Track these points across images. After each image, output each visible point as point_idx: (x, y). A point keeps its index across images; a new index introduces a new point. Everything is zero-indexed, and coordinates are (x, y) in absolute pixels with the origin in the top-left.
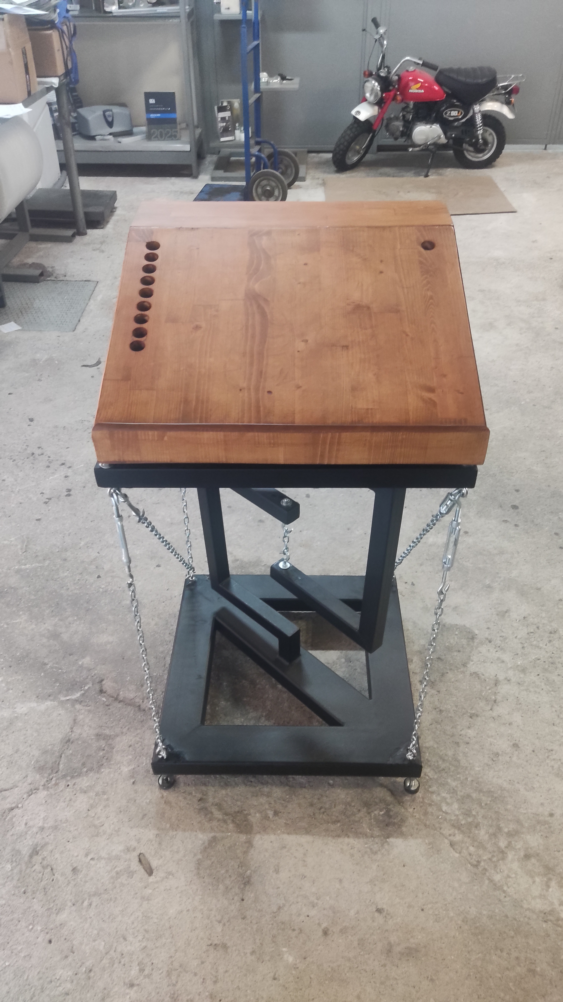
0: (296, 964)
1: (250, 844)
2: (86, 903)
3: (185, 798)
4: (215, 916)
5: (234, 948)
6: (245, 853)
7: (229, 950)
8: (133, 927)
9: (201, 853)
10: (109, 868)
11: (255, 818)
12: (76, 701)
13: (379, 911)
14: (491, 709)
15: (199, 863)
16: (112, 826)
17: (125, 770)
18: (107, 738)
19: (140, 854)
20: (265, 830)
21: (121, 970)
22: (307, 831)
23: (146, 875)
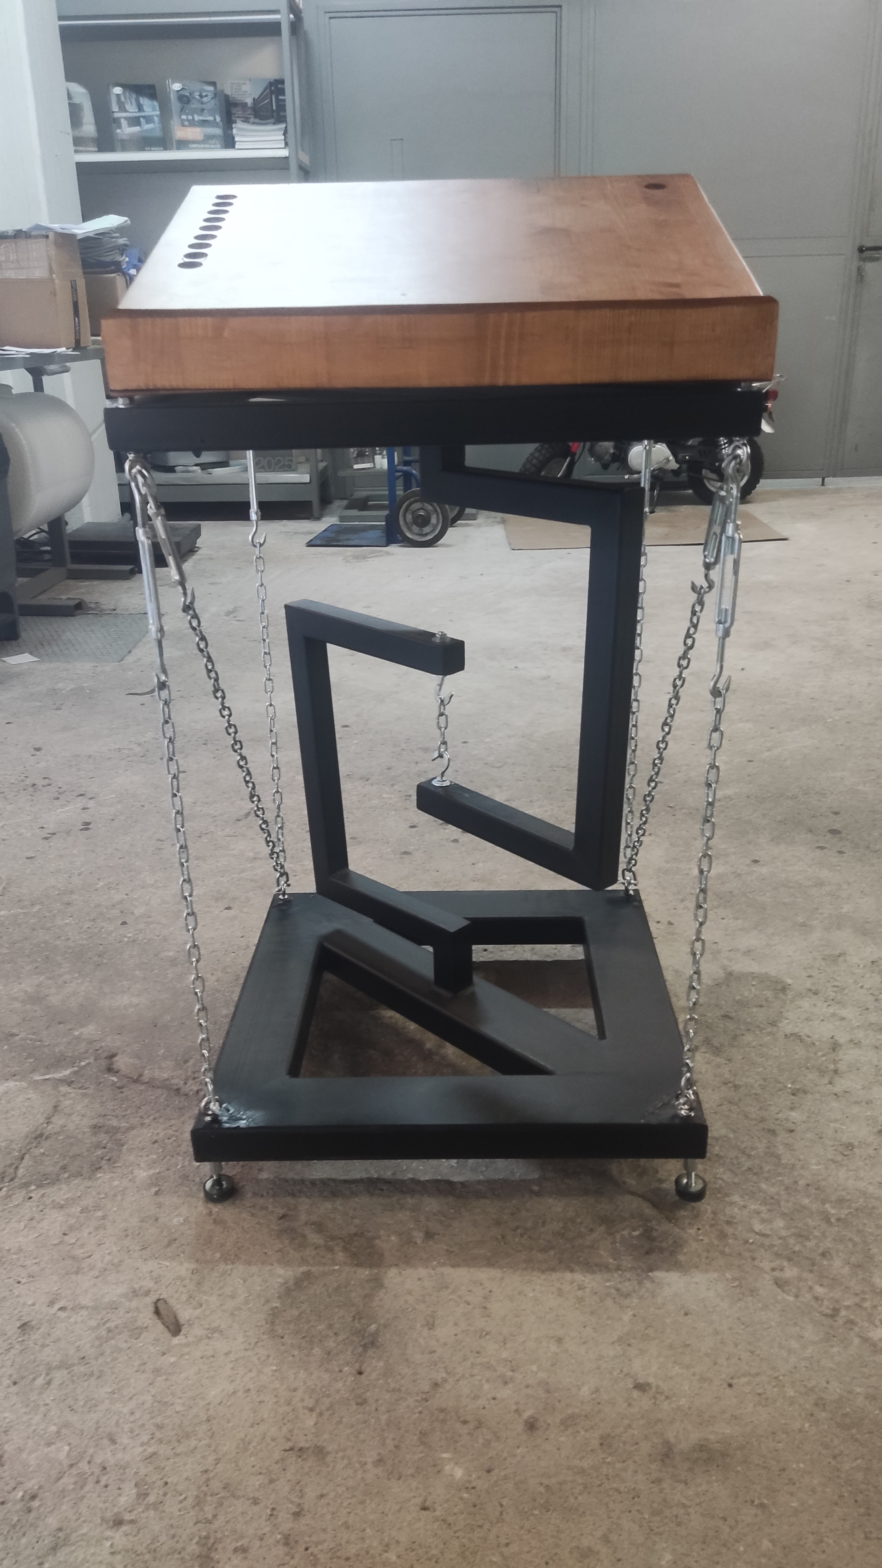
0: (470, 1482)
1: (377, 1283)
2: (40, 1381)
3: (253, 1215)
4: (302, 1400)
5: (341, 1454)
6: (368, 1297)
7: (329, 1459)
8: (132, 1419)
9: (279, 1297)
10: (93, 1323)
11: (388, 1242)
12: (61, 1081)
13: (641, 1387)
14: (830, 1083)
15: (274, 1315)
16: (108, 1258)
17: (142, 1174)
18: (113, 1131)
19: (158, 1300)
20: (406, 1260)
21: (99, 1496)
22: (490, 1262)
23: (168, 1335)
